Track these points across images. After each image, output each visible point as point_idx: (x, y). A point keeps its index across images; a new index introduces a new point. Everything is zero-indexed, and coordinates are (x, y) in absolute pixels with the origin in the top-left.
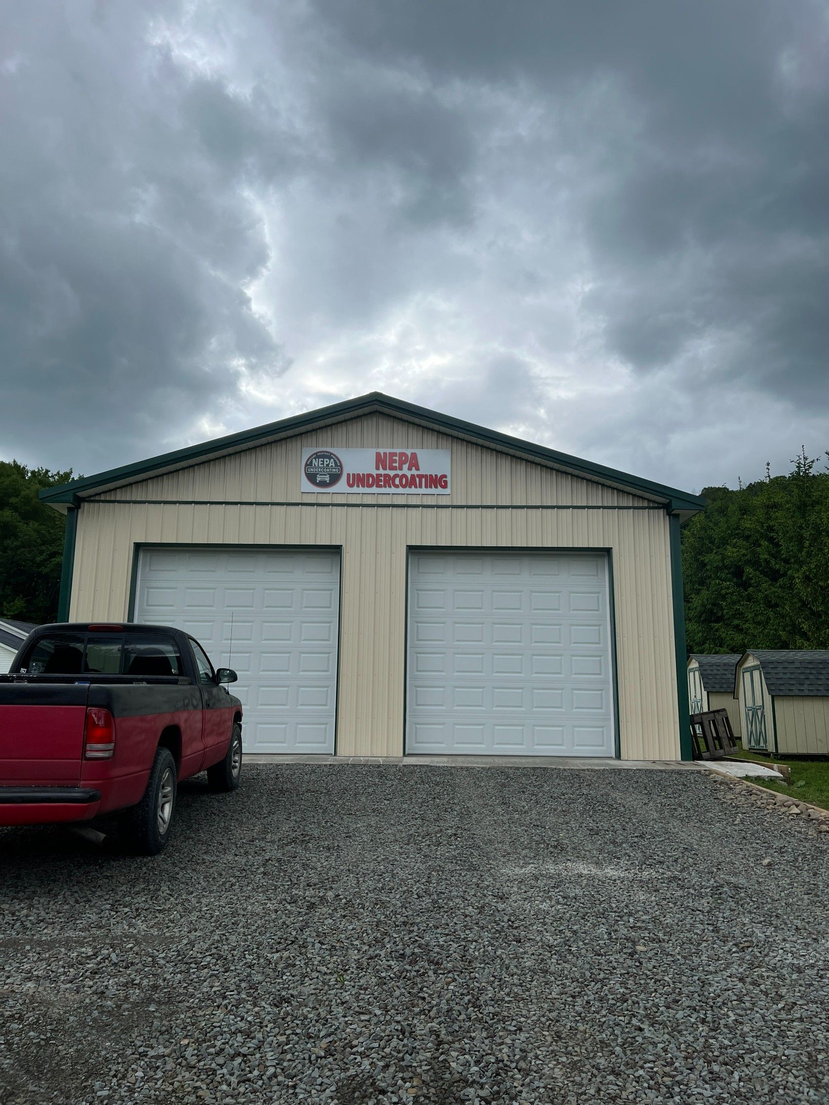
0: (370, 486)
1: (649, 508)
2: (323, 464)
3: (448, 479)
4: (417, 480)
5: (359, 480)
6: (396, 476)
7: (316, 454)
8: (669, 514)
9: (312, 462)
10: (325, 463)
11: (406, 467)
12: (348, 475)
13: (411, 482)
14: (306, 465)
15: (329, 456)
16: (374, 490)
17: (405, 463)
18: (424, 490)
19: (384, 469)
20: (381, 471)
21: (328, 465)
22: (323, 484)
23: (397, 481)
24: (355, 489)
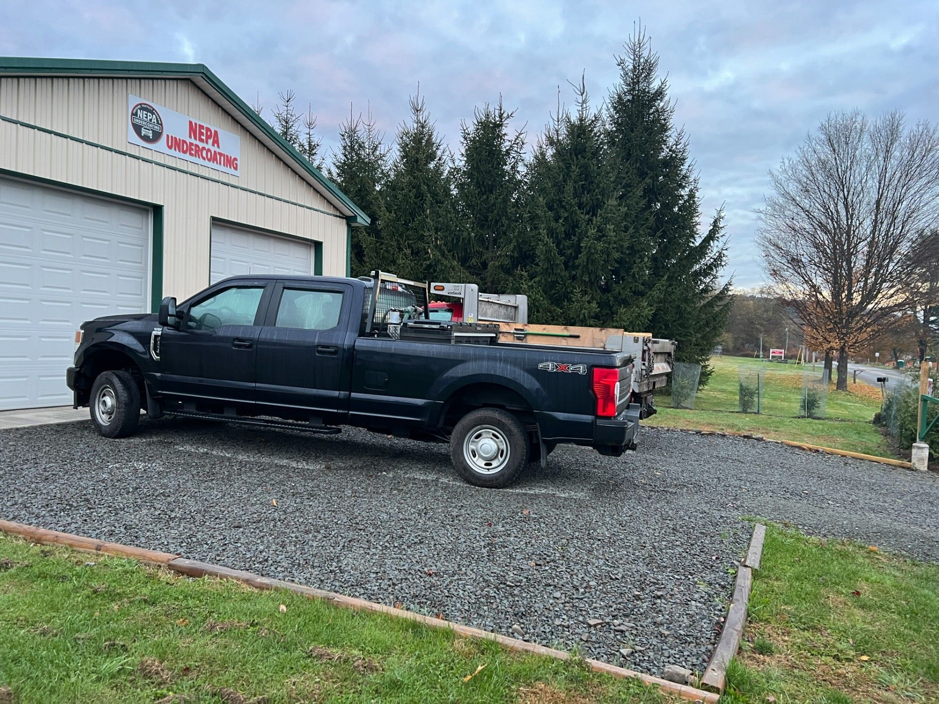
0: (185, 152)
1: (340, 217)
2: (147, 118)
3: (238, 162)
4: (218, 157)
5: (175, 144)
6: (204, 148)
7: (141, 104)
8: (348, 225)
9: (137, 111)
10: (149, 118)
11: (210, 141)
12: (168, 136)
13: (213, 159)
14: (132, 114)
15: (152, 111)
16: (187, 156)
17: (210, 138)
18: (222, 168)
19: (195, 138)
20: (193, 141)
21: (151, 120)
22: (146, 138)
23: (204, 153)
24: (172, 152)
